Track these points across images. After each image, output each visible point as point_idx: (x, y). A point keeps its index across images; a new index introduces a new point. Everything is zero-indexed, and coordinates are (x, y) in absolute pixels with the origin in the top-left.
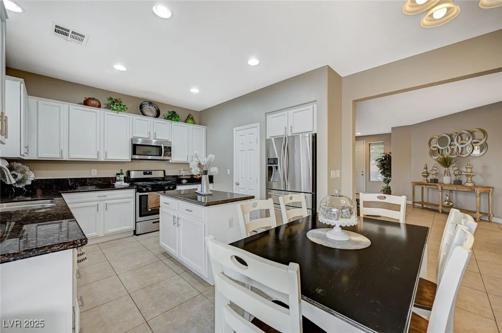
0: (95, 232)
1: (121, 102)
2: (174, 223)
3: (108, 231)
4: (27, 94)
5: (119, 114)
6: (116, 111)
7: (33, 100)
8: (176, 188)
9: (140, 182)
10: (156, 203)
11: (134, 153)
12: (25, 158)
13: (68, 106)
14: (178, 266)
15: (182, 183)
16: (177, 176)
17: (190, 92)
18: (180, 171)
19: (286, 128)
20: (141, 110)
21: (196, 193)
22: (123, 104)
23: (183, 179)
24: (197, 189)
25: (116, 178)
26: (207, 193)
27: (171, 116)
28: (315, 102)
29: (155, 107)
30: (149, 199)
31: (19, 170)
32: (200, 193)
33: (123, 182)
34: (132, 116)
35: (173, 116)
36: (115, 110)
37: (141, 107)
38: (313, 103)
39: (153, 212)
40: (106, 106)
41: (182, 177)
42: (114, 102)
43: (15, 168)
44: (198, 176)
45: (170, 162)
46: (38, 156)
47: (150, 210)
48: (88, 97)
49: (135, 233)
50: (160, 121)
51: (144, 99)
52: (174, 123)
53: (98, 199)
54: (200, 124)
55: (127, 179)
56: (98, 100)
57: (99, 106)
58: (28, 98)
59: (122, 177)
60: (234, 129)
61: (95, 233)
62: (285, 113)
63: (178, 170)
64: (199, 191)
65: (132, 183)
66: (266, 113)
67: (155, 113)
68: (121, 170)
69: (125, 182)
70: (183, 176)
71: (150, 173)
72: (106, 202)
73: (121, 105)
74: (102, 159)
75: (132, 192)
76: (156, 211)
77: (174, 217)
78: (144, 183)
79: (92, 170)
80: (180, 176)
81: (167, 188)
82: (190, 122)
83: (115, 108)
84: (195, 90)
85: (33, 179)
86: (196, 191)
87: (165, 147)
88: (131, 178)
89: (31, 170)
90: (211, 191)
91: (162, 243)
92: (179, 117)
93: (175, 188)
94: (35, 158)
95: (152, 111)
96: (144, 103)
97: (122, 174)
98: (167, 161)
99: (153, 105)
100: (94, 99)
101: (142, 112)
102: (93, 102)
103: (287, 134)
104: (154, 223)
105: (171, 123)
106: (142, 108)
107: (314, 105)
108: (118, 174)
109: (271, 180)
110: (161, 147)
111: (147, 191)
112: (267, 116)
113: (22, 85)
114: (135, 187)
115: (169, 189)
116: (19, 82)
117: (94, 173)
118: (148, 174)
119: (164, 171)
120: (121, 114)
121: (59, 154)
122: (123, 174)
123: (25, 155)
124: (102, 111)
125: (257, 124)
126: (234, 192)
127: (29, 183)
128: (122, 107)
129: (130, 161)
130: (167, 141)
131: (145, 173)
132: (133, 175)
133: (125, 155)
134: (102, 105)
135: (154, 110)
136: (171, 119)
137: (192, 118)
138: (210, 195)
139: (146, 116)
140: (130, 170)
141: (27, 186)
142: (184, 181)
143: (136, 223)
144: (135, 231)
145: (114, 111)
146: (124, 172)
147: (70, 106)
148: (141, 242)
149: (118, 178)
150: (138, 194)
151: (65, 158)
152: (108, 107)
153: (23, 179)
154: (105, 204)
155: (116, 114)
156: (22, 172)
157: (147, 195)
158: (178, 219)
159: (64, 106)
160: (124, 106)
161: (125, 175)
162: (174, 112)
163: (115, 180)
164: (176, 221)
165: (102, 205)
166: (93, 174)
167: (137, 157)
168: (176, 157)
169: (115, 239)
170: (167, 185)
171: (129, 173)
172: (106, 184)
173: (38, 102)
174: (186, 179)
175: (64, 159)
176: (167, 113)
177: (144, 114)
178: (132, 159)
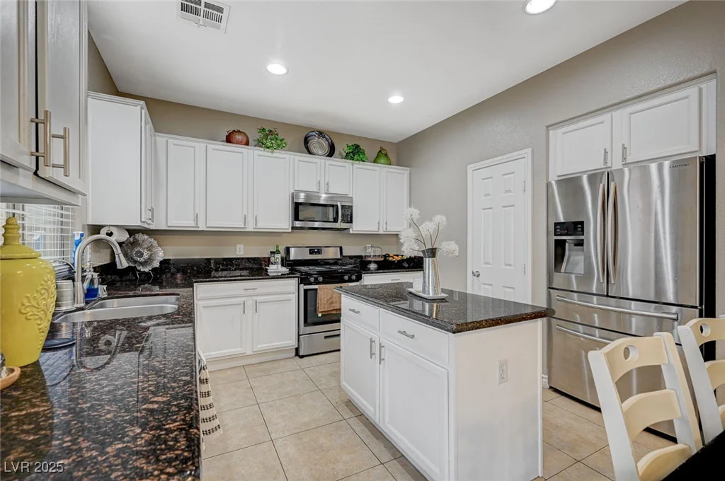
0: (241, 347)
1: (277, 135)
2: (372, 354)
3: (259, 346)
4: (153, 130)
5: (274, 155)
6: (269, 150)
7: (162, 139)
8: (361, 279)
9: (304, 266)
10: (330, 304)
11: (296, 218)
12: (152, 227)
13: (205, 145)
14: (378, 439)
15: (369, 269)
16: (360, 257)
17: (389, 103)
18: (365, 248)
19: (606, 152)
20: (307, 147)
21: (411, 293)
22: (280, 137)
23: (370, 262)
24: (411, 285)
25: (269, 258)
26: (436, 297)
27: (352, 152)
28: (714, 75)
29: (327, 140)
30: (319, 296)
31: (146, 246)
32: (421, 294)
33: (280, 266)
34: (292, 157)
35: (355, 153)
36: (268, 148)
37: (306, 141)
38: (701, 79)
39: (326, 319)
40: (256, 143)
41: (369, 259)
42: (267, 135)
43: (140, 242)
44: (396, 257)
45: (351, 232)
46: (167, 223)
47: (320, 315)
48: (231, 129)
49: (297, 354)
50: (335, 161)
51: (311, 128)
52: (358, 165)
53: (244, 293)
54: (397, 165)
55: (285, 262)
56: (245, 134)
57: (247, 144)
58: (155, 135)
59: (278, 257)
60: (469, 166)
61: (240, 349)
62: (606, 117)
63: (362, 247)
64: (417, 288)
65: (293, 266)
66: (548, 127)
67: (327, 149)
68: (277, 247)
69: (282, 265)
70: (370, 256)
71: (319, 252)
72: (255, 298)
73: (277, 139)
74: (250, 229)
75: (292, 284)
76: (334, 318)
77: (372, 341)
78: (311, 268)
79: (238, 246)
80: (365, 256)
81: (346, 278)
82: (382, 161)
83: (269, 144)
84: (396, 99)
85: (162, 259)
86: (410, 290)
87: (342, 206)
88: (291, 259)
89: (159, 245)
90: (443, 291)
91: (344, 383)
92: (364, 154)
93: (359, 278)
94: (164, 227)
95: (321, 146)
96: (311, 134)
97: (278, 252)
98: (346, 231)
99: (324, 137)
100: (239, 131)
101: (307, 148)
102: (239, 137)
103: (609, 165)
104: (326, 337)
105: (352, 165)
106: (307, 143)
107: (703, 86)
108: (272, 253)
109: (563, 270)
110: (337, 206)
111: (317, 282)
112: (550, 132)
113: (143, 111)
114: (298, 275)
115: (350, 280)
116: (139, 107)
117: (240, 251)
118: (316, 253)
119: (341, 248)
120: (277, 154)
121: (194, 221)
122: (280, 253)
123: (149, 222)
124: (251, 151)
125: (526, 150)
126: (469, 291)
127: (156, 264)
128: (279, 142)
129: (290, 230)
130: (346, 196)
131: (312, 252)
132: (293, 255)
133: (283, 221)
134: (251, 141)
135: (325, 144)
136: (352, 159)
137: (386, 155)
138: (443, 300)
139: (313, 154)
140: (289, 246)
141: (154, 270)
142: (373, 266)
143: (299, 335)
144: (297, 350)
145: (267, 150)
146: (282, 249)
147: (209, 145)
148: (307, 371)
149: (272, 259)
150: (303, 287)
151: (202, 227)
152: (260, 144)
153: (149, 259)
154: (254, 302)
155: (270, 154)
156: (149, 249)
157: (316, 289)
158: (381, 347)
159: (199, 145)
160: (281, 140)
161: (283, 254)
162: (357, 147)
163: (268, 261)
164: (376, 351)
165: (250, 302)
166: (238, 253)
167: (298, 224)
168: (358, 226)
169: (266, 361)
170: (347, 272)
171: (288, 250)
172: (256, 269)
173: (167, 141)
174: (375, 262)
175: (200, 229)
176: (346, 148)
177: (310, 152)
178: (293, 228)
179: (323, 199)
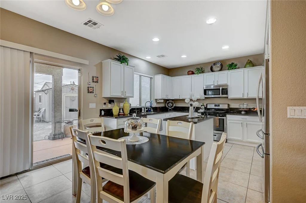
5: (199, 75)
11: (205, 94)
15: (242, 114)
23: (242, 111)
37: (211, 67)
45: (229, 98)
46: (174, 98)
55: (206, 108)
67: (220, 68)
68: (203, 104)
71: (219, 106)
84: (226, 47)
87: (222, 89)
88: (208, 108)
89: (174, 103)
98: (227, 98)
101: (212, 70)
102: (190, 72)
108: (202, 106)
110: (220, 89)
115: (220, 116)
118: (217, 106)
119: (228, 105)
121: (179, 97)
122: (204, 106)
127: (173, 107)
129: (204, 98)
130: (225, 85)
131: (215, 106)
133: (201, 95)
139: (214, 72)
146: (205, 104)
155: (197, 75)
162: (233, 64)
167: (206, 96)
168: (231, 95)
171: (207, 105)
175: (180, 99)
178: (205, 98)
179: (212, 87)
